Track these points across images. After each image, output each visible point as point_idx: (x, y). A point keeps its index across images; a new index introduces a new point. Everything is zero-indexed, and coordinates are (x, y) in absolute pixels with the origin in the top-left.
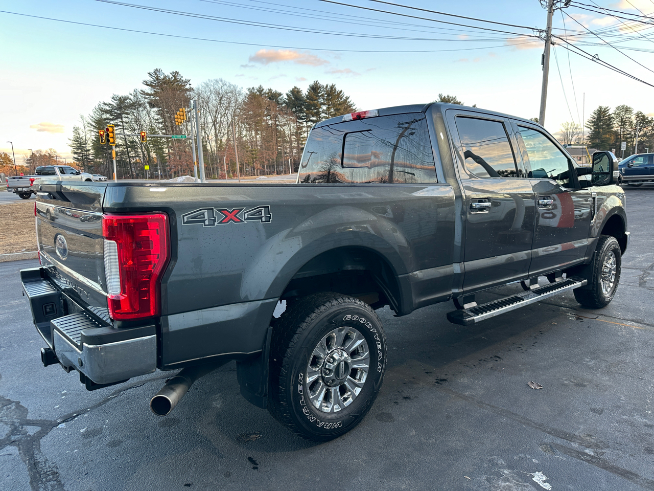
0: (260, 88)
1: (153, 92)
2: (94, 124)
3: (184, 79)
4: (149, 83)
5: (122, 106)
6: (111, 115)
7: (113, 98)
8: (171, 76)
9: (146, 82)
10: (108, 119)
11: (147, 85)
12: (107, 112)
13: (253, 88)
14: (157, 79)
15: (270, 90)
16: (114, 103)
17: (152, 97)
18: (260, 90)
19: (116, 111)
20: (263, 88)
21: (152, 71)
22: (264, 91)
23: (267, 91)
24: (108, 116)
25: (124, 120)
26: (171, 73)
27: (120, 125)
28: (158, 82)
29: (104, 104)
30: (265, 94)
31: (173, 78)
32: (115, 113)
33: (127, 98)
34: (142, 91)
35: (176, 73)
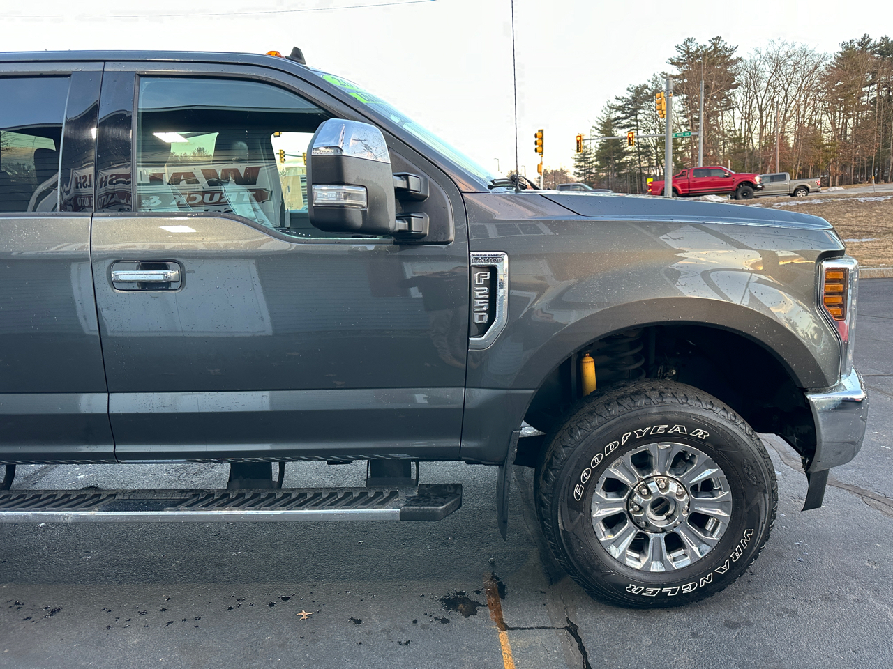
0: (863, 39)
1: (679, 73)
2: (599, 127)
3: (728, 46)
4: (675, 60)
5: (640, 97)
6: (623, 113)
7: (628, 89)
8: (709, 45)
9: (671, 60)
10: (619, 118)
11: (672, 63)
12: (618, 109)
13: (852, 41)
14: (688, 52)
15: (885, 39)
16: (629, 95)
17: (677, 80)
18: (865, 42)
19: (630, 106)
20: (870, 37)
21: (681, 43)
22: (872, 43)
23: (878, 41)
24: (619, 114)
25: (640, 117)
26: (710, 41)
27: (634, 125)
28: (689, 58)
29: (617, 98)
30: (875, 47)
31: (713, 48)
32: (629, 109)
33: (645, 87)
34: (663, 73)
35: (718, 39)
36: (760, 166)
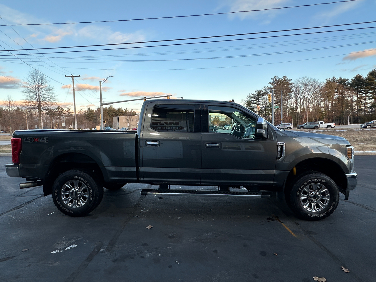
0: (333, 78)
1: (273, 87)
2: (246, 103)
3: (289, 79)
4: (271, 83)
5: (260, 94)
6: (254, 99)
7: (256, 91)
8: (282, 78)
9: (270, 83)
10: (253, 101)
11: (270, 84)
12: (253, 97)
13: (329, 79)
14: (275, 80)
15: (341, 78)
16: (256, 94)
17: (272, 89)
18: (334, 79)
19: (256, 97)
20: (336, 77)
21: (273, 77)
22: (336, 79)
23: (338, 79)
24: (253, 99)
25: (260, 101)
26: (283, 77)
27: (258, 103)
28: (276, 82)
29: (252, 94)
30: (337, 81)
31: (284, 79)
32: (256, 98)
33: (261, 91)
34: (268, 87)
35: (285, 76)
36: (301, 118)
